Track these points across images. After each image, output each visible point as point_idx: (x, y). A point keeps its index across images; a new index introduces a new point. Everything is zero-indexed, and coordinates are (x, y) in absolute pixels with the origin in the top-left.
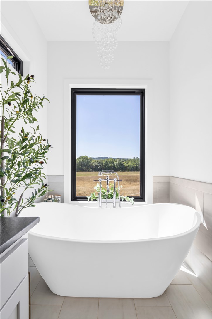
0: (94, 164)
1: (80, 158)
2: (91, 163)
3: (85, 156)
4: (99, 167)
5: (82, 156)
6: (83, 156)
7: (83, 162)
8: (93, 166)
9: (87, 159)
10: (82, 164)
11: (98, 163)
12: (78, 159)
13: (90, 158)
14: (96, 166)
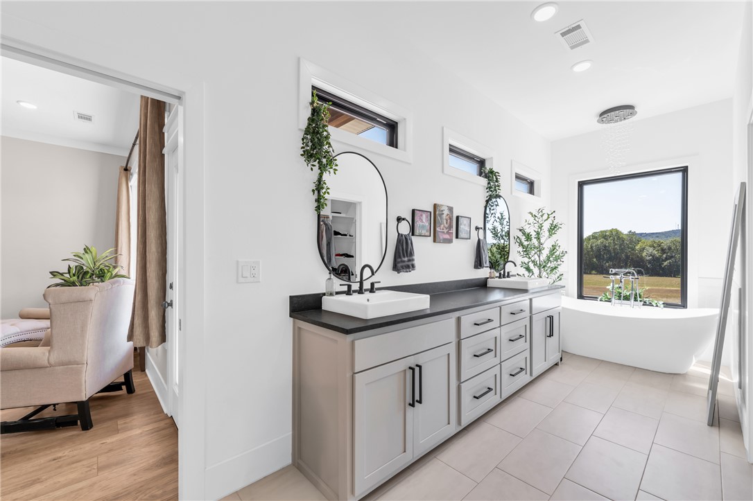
0: (644, 254)
1: (594, 237)
2: (633, 249)
3: (611, 231)
4: (665, 263)
5: (601, 232)
6: (606, 231)
7: (605, 246)
8: (642, 259)
9: (619, 238)
10: (600, 255)
11: (663, 251)
12: (589, 238)
13: (632, 234)
14: (655, 260)
